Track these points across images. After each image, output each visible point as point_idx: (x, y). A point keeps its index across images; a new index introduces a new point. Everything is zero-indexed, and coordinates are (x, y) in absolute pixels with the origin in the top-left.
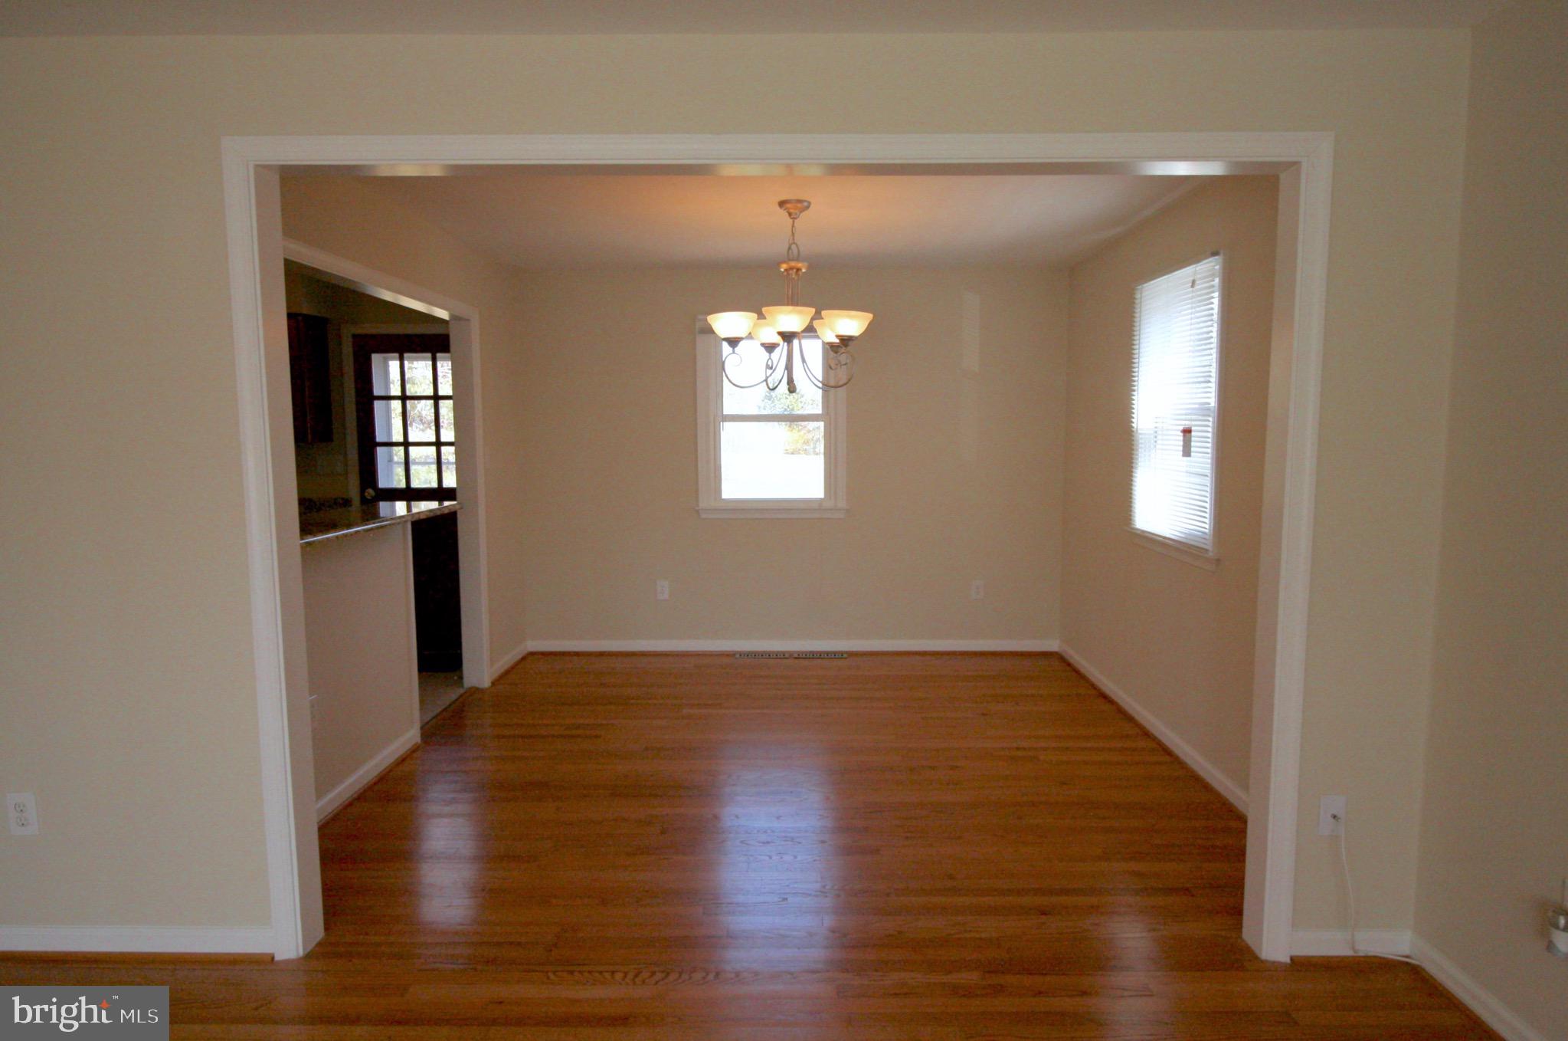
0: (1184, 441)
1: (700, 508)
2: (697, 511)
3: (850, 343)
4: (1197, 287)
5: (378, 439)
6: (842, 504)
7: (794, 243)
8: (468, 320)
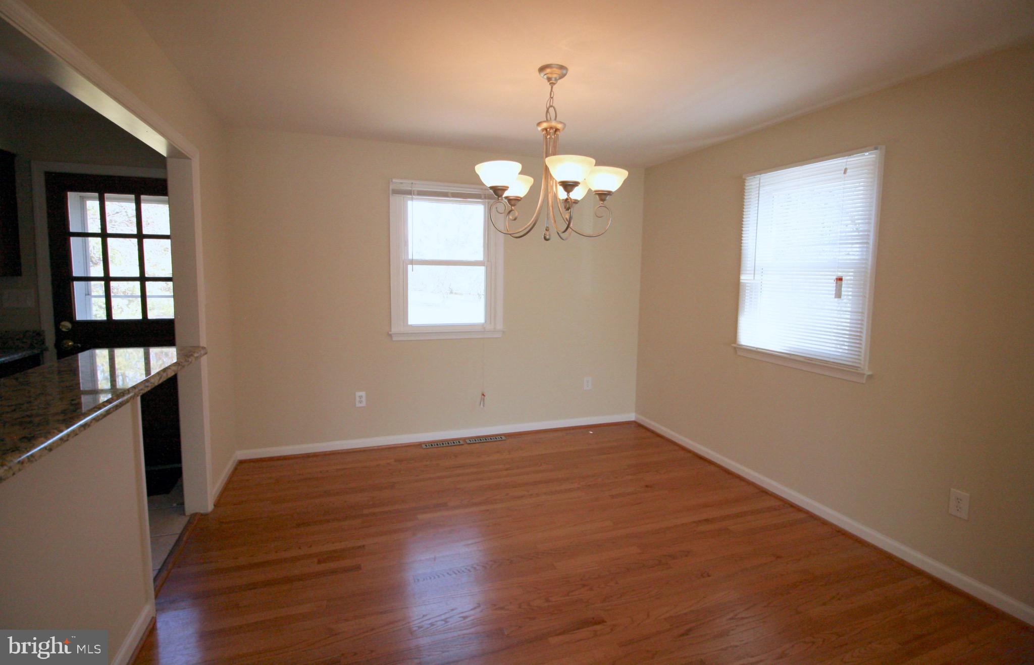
0: (836, 286)
1: (392, 333)
2: (390, 336)
3: (608, 198)
4: (847, 174)
5: (75, 274)
6: (500, 326)
7: (551, 106)
8: (190, 159)
